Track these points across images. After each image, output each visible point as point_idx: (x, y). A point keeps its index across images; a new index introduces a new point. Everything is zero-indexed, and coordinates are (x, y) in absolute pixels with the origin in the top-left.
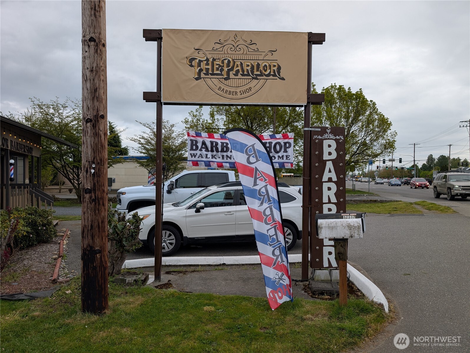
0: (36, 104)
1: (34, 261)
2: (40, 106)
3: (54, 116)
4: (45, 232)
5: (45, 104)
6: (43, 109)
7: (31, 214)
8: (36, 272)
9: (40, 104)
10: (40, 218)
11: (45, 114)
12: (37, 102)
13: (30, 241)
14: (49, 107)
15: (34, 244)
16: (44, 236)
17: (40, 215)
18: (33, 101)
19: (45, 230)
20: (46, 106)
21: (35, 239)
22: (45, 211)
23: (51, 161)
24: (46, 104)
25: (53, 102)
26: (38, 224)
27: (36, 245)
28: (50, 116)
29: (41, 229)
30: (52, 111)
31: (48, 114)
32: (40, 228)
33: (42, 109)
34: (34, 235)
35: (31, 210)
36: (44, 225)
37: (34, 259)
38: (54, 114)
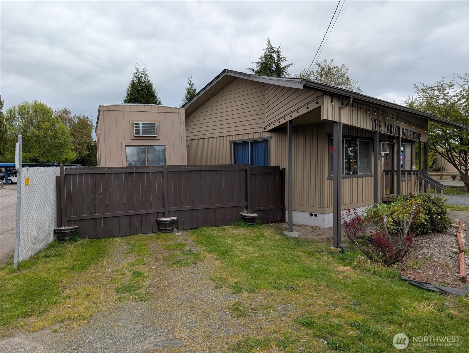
0: (420, 89)
1: (434, 251)
2: (424, 90)
3: (439, 98)
4: (439, 222)
5: (429, 87)
6: (427, 93)
7: (425, 201)
8: (438, 263)
9: (424, 88)
10: (434, 206)
11: (430, 98)
12: (421, 87)
13: (424, 228)
14: (434, 89)
15: (428, 232)
16: (439, 225)
17: (434, 203)
18: (417, 86)
19: (439, 219)
20: (431, 89)
21: (429, 227)
22: (439, 199)
23: (434, 145)
24: (431, 87)
25: (438, 83)
26: (433, 212)
27: (430, 233)
28: (435, 98)
29: (436, 218)
30: (436, 93)
31: (432, 98)
32: (434, 216)
33: (425, 93)
34: (429, 223)
35: (425, 197)
36: (438, 214)
37: (433, 249)
38: (438, 95)
